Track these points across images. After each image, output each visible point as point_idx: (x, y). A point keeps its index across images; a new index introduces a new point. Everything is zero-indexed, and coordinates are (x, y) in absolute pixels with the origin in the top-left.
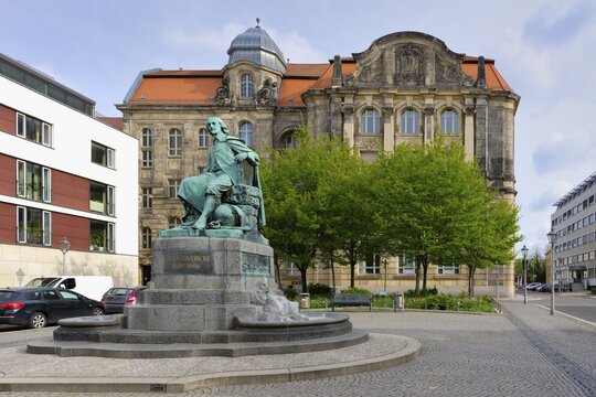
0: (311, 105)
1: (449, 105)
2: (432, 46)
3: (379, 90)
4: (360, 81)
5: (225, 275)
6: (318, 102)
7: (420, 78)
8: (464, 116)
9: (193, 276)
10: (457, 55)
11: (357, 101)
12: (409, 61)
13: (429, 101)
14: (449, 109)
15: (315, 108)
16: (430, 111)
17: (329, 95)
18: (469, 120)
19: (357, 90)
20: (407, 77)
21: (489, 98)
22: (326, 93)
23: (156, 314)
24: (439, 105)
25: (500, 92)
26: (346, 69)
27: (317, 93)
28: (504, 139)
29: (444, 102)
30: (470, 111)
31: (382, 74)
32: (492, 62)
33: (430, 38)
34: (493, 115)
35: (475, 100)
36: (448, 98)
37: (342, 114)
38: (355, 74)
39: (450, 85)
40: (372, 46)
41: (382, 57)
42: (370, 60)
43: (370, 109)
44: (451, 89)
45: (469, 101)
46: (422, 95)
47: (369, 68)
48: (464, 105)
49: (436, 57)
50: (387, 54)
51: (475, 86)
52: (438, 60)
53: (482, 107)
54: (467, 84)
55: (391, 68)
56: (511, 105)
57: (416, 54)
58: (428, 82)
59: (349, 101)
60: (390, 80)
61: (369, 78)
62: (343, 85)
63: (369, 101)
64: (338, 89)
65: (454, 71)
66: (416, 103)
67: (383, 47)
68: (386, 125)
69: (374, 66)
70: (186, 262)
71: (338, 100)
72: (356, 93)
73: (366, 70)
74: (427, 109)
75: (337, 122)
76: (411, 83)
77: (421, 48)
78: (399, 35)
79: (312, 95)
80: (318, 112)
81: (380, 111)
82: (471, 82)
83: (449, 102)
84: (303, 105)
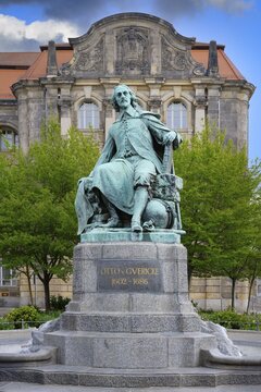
0: (22, 97)
1: (177, 97)
2: (158, 29)
3: (99, 79)
4: (78, 69)
5: (176, 293)
6: (31, 94)
7: (144, 66)
8: (194, 108)
9: (140, 295)
10: (186, 39)
11: (74, 93)
12: (133, 47)
13: (155, 92)
14: (176, 102)
15: (27, 101)
16: (156, 103)
17: (43, 85)
18: (200, 113)
19: (75, 80)
20: (131, 65)
21: (222, 88)
22: (40, 84)
23: (106, 345)
24: (166, 96)
25: (234, 81)
26: (61, 56)
27: (30, 83)
28: (238, 136)
29: (171, 94)
30: (202, 103)
31: (102, 62)
32: (222, 48)
33: (155, 20)
34: (226, 108)
35: (206, 90)
36: (175, 88)
37: (59, 107)
38: (72, 62)
39: (178, 73)
40: (91, 29)
41: (102, 41)
42: (89, 46)
43: (89, 101)
44: (179, 78)
45: (200, 92)
46: (147, 85)
47: (88, 55)
48: (194, 97)
49: (163, 41)
50: (107, 39)
51: (207, 75)
52: (164, 45)
53: (213, 98)
54: (198, 72)
55: (112, 55)
56: (245, 97)
57: (139, 38)
58: (154, 70)
59: (65, 92)
60: (111, 69)
61: (88, 67)
62: (59, 74)
63: (88, 93)
64: (53, 79)
65: (183, 57)
66: (141, 94)
67: (104, 30)
68: (107, 119)
69: (93, 53)
70: (132, 276)
71: (53, 91)
72: (73, 83)
73: (84, 58)
74: (153, 102)
75: (52, 116)
76: (136, 72)
77: (146, 31)
78: (120, 17)
79: (24, 87)
80: (31, 105)
81: (100, 104)
82: (202, 70)
83: (178, 93)
84: (14, 98)
